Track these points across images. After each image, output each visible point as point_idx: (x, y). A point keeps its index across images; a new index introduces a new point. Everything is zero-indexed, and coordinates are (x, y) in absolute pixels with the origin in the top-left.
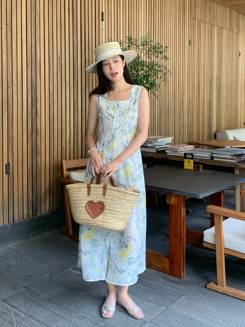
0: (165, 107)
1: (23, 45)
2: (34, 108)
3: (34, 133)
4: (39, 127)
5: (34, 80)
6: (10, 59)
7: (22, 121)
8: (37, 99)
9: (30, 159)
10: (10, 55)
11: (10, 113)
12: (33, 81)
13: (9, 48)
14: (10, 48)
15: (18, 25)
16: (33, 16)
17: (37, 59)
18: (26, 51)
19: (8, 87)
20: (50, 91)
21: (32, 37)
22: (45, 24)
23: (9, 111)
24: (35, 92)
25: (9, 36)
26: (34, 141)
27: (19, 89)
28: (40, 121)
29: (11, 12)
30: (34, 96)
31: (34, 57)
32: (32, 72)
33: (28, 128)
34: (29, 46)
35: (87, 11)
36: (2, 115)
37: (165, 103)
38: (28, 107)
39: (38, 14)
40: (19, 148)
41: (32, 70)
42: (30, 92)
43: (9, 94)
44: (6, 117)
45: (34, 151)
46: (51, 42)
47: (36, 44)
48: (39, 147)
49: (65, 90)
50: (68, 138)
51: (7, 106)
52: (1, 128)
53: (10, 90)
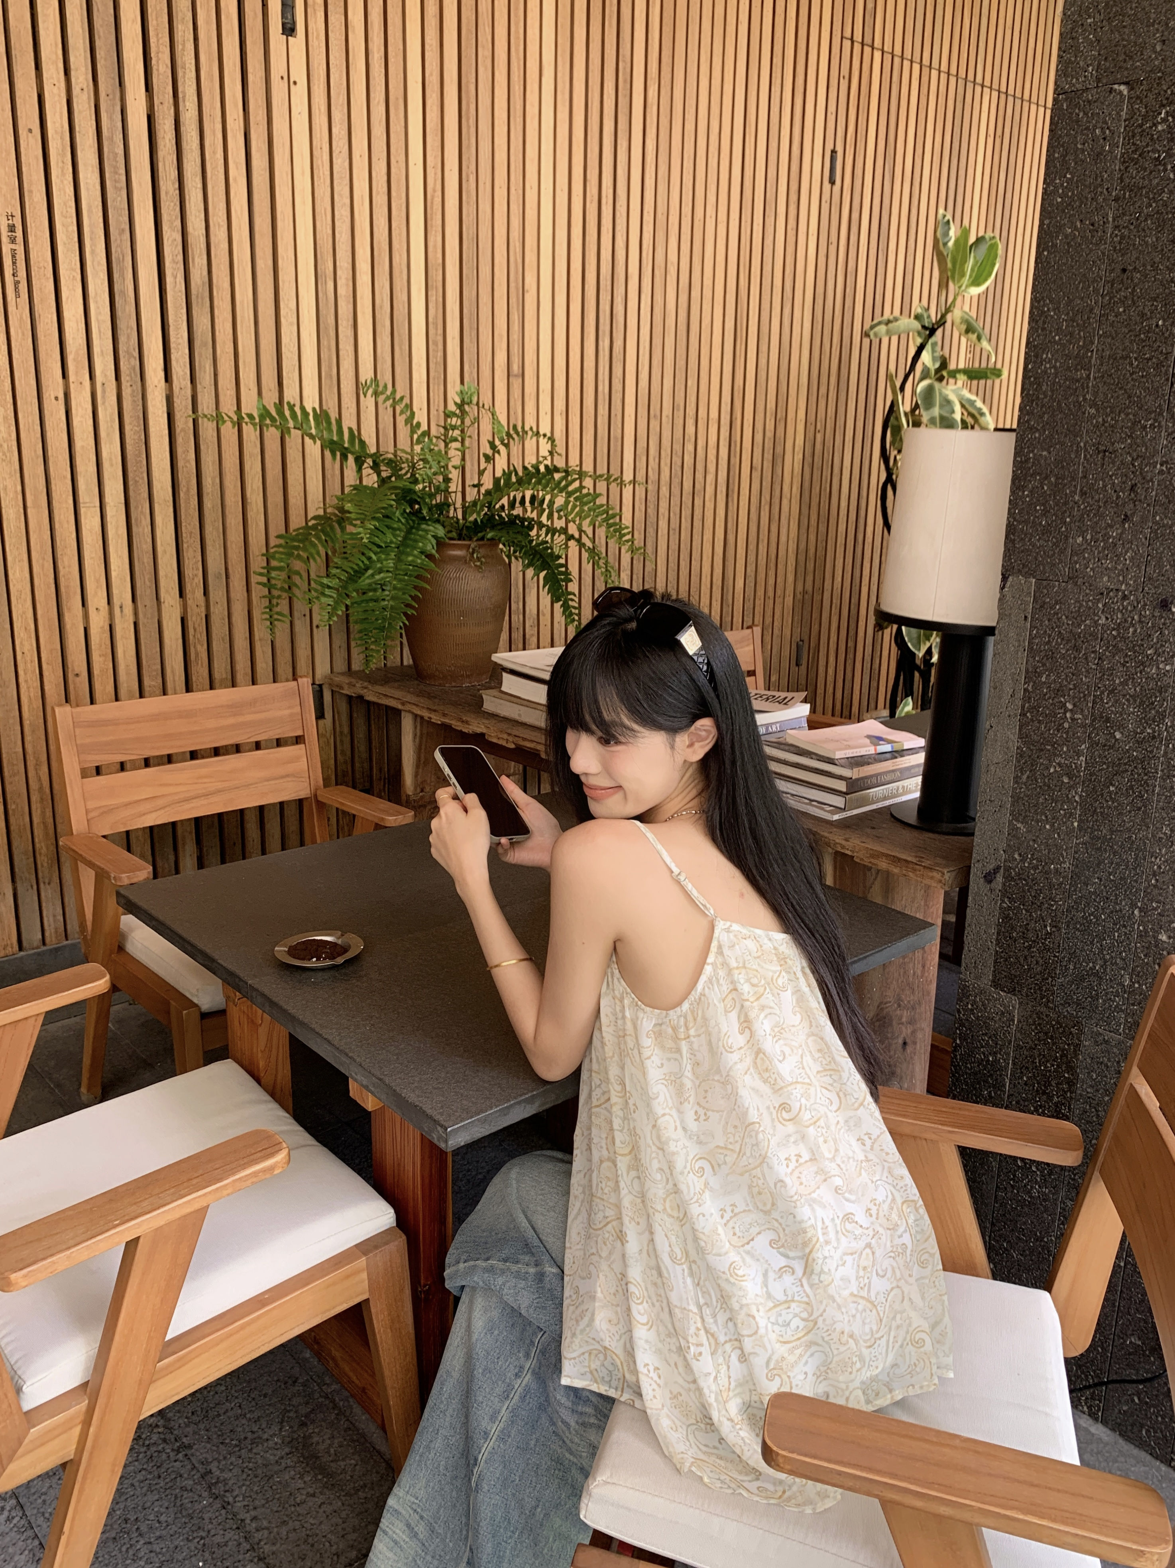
49: (61, 396)
50: (102, 628)
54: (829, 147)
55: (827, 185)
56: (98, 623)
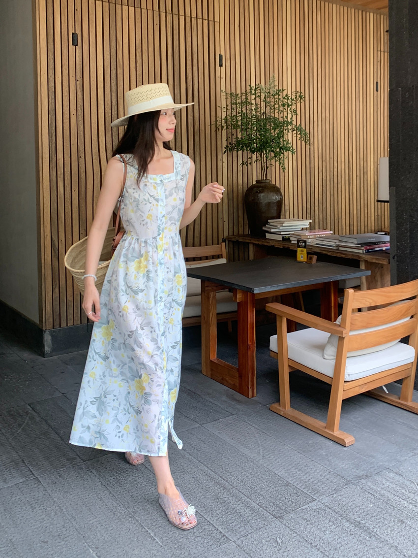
0: (332, 180)
1: (99, 104)
6: (81, 123)
10: (80, 118)
11: (82, 189)
13: (79, 109)
14: (81, 109)
15: (91, 80)
16: (113, 67)
19: (79, 157)
21: (112, 94)
23: (81, 186)
25: (80, 95)
27: (95, 159)
29: (81, 65)
34: (108, 105)
35: (195, 56)
36: (70, 191)
37: (332, 174)
39: (120, 64)
41: (113, 135)
43: (80, 166)
44: (76, 193)
47: (119, 102)
51: (77, 180)
52: (70, 207)
53: (82, 160)
54: (375, 81)
55: (375, 92)
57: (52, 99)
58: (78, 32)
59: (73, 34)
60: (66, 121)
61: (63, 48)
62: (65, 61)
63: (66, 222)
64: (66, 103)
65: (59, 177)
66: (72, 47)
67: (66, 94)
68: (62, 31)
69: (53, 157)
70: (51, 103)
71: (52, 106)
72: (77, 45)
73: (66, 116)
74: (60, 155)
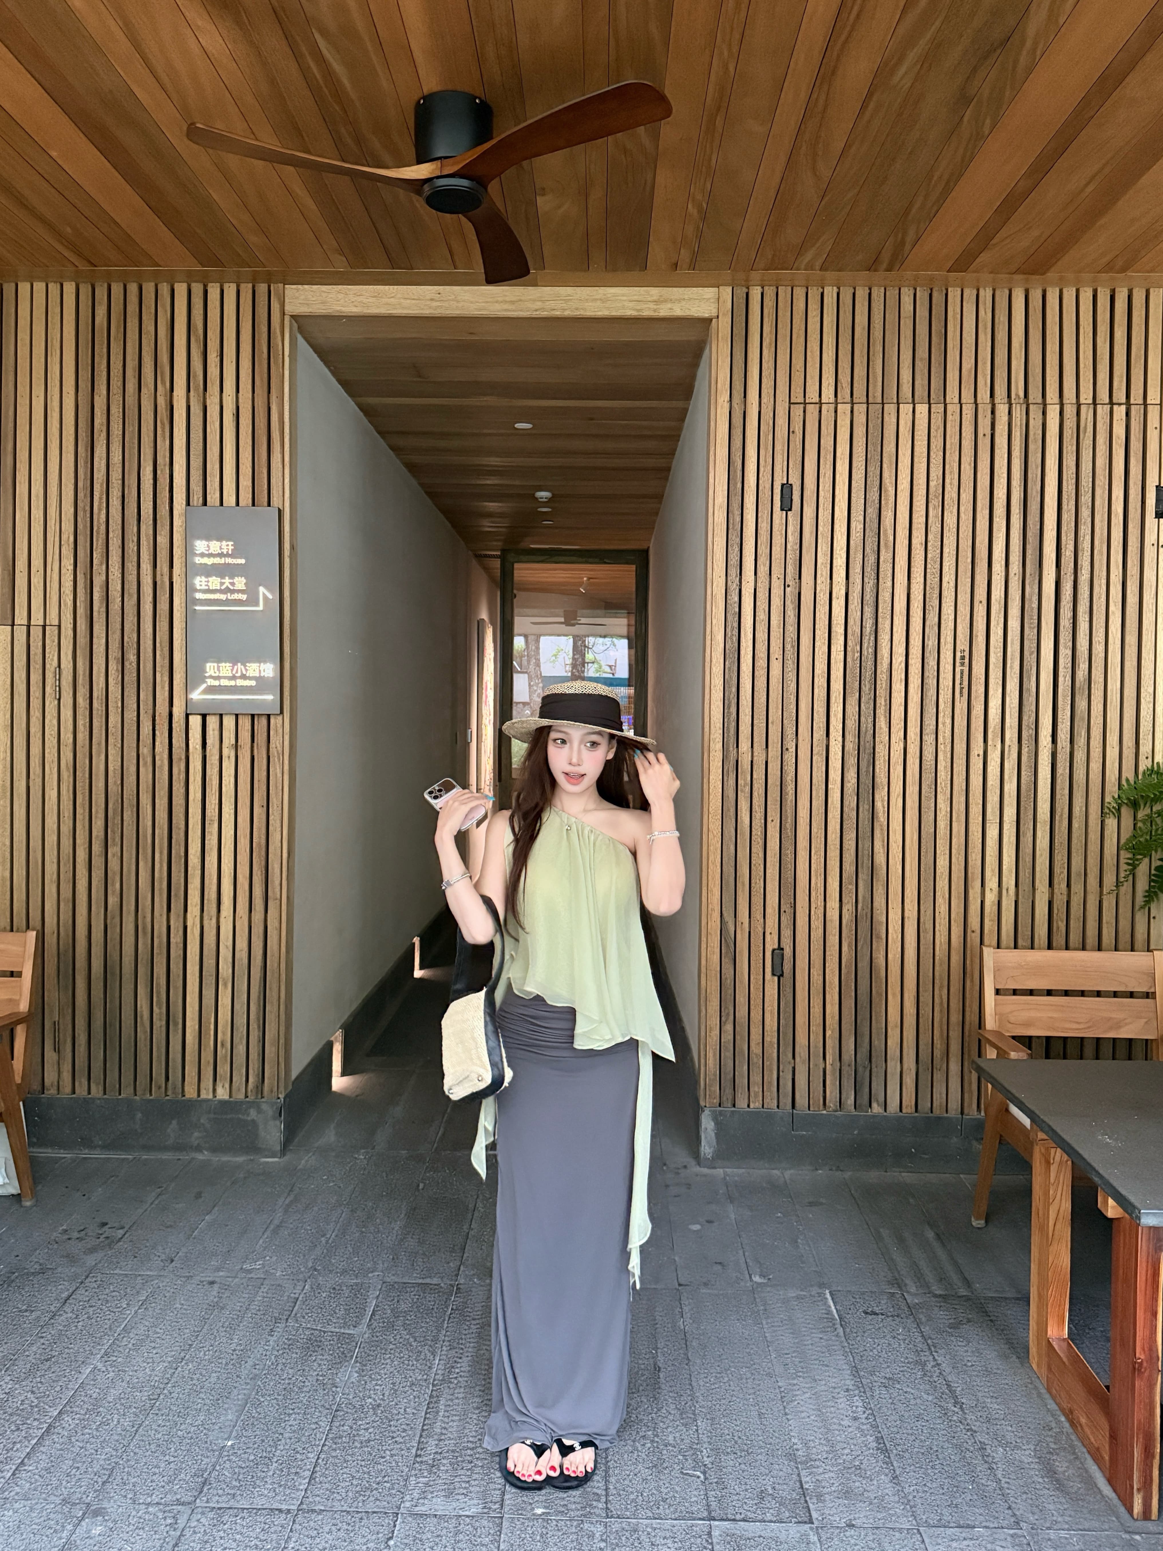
1: (833, 634)
2: (865, 807)
3: (864, 876)
4: (880, 858)
5: (867, 727)
6: (791, 676)
7: (823, 839)
8: (877, 780)
9: (849, 946)
10: (791, 665)
11: (787, 818)
12: (863, 729)
13: (788, 647)
14: (793, 647)
15: (819, 581)
16: (871, 548)
17: (878, 667)
18: (843, 649)
19: (784, 749)
20: (924, 758)
21: (866, 608)
22: (912, 564)
23: (786, 811)
24: (869, 762)
25: (792, 616)
26: (864, 897)
27: (818, 753)
28: (883, 841)
29: (798, 552)
30: (867, 771)
31: (869, 664)
32: (862, 705)
33: (844, 859)
34: (853, 635)
36: (763, 821)
38: (846, 803)
40: (812, 913)
41: (863, 700)
42: (852, 761)
43: (785, 768)
44: (775, 827)
45: (864, 926)
46: (931, 615)
47: (880, 626)
48: (880, 917)
49: (981, 753)
50: (993, 902)
51: (779, 799)
52: (761, 855)
53: (790, 757)
56: (991, 898)
57: (732, 628)
58: (795, 480)
59: (783, 485)
60: (761, 673)
61: (759, 520)
62: (763, 547)
63: (753, 885)
64: (762, 636)
65: (742, 791)
66: (778, 514)
67: (762, 616)
68: (761, 482)
69: (731, 749)
70: (731, 638)
71: (732, 645)
72: (790, 510)
73: (761, 663)
74: (745, 745)
